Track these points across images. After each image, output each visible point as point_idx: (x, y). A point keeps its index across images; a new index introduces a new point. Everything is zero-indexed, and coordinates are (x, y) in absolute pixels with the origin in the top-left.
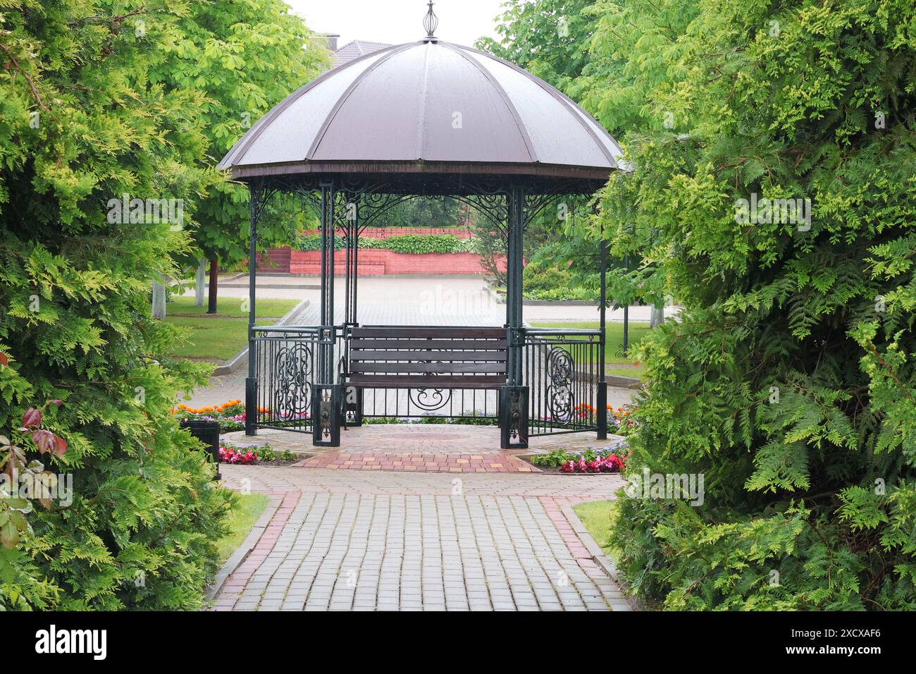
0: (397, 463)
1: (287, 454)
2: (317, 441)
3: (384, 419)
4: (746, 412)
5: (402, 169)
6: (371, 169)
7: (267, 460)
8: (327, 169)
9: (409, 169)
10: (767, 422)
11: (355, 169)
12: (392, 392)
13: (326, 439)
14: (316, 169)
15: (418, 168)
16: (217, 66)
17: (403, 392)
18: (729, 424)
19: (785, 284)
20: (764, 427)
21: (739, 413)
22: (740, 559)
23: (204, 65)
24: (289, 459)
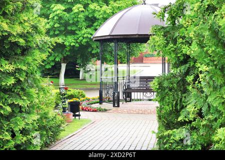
0: (132, 112)
1: (105, 109)
2: (114, 106)
3: (138, 100)
4: (179, 100)
5: (132, 37)
6: (126, 37)
7: (100, 111)
8: (115, 37)
9: (135, 37)
10: (185, 102)
11: (121, 37)
12: (139, 93)
13: (116, 105)
14: (112, 37)
15: (137, 36)
16: (105, 12)
17: (142, 93)
18: (174, 102)
19: (187, 65)
20: (184, 104)
21: (177, 100)
22: (173, 140)
23: (102, 12)
24: (106, 110)
